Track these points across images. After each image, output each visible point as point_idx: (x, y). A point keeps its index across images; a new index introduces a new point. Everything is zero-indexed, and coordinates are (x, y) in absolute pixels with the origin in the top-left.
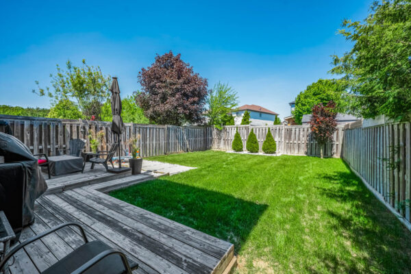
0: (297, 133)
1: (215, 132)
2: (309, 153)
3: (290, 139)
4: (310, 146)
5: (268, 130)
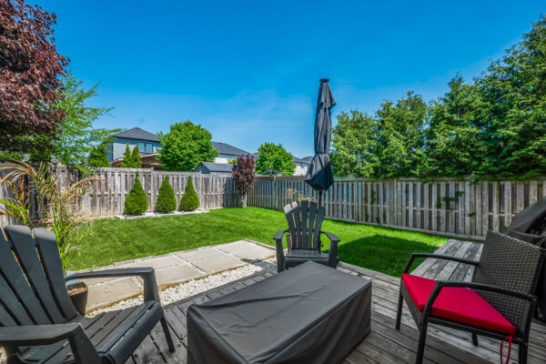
0: (214, 182)
2: (226, 205)
3: (206, 191)
4: (225, 196)
5: (190, 179)
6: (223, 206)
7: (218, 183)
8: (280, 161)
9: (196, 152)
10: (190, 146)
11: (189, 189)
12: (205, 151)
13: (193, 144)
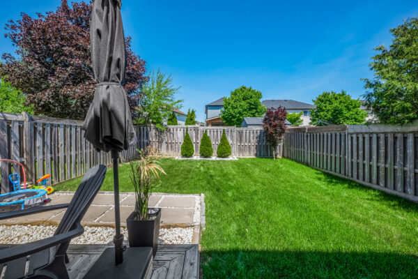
0: (248, 135)
1: (153, 132)
2: (259, 155)
3: (241, 141)
4: (258, 148)
5: (224, 130)
6: (256, 155)
7: (252, 135)
8: (341, 110)
9: (245, 110)
10: (240, 105)
11: (224, 139)
12: (253, 108)
13: (243, 103)
